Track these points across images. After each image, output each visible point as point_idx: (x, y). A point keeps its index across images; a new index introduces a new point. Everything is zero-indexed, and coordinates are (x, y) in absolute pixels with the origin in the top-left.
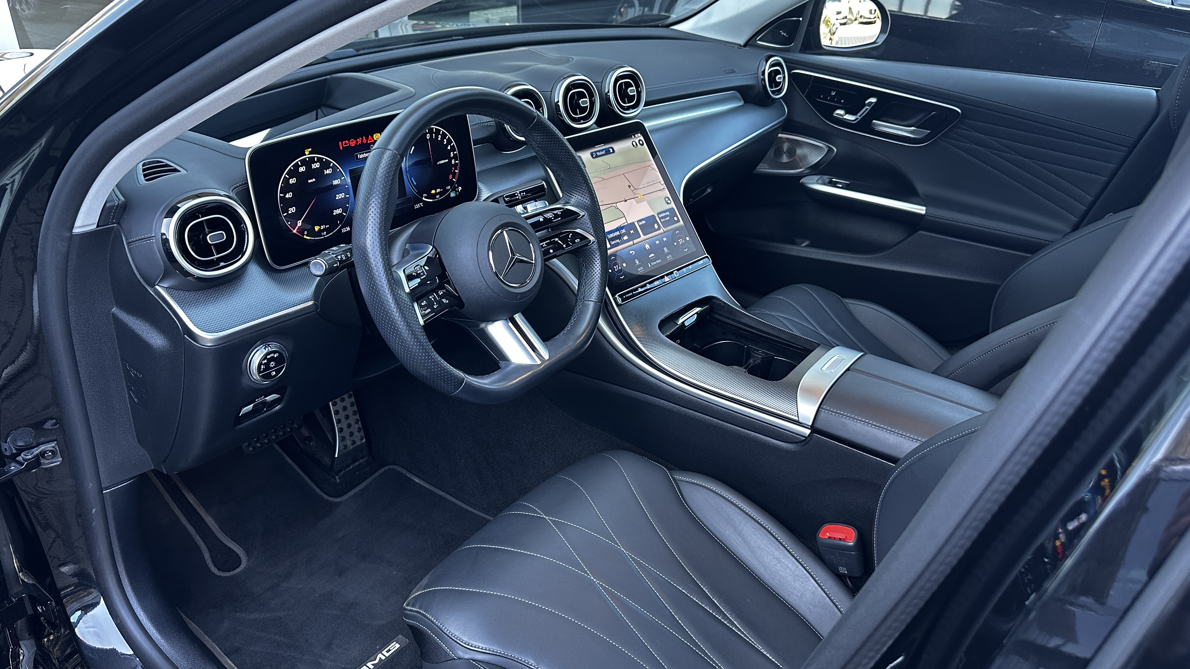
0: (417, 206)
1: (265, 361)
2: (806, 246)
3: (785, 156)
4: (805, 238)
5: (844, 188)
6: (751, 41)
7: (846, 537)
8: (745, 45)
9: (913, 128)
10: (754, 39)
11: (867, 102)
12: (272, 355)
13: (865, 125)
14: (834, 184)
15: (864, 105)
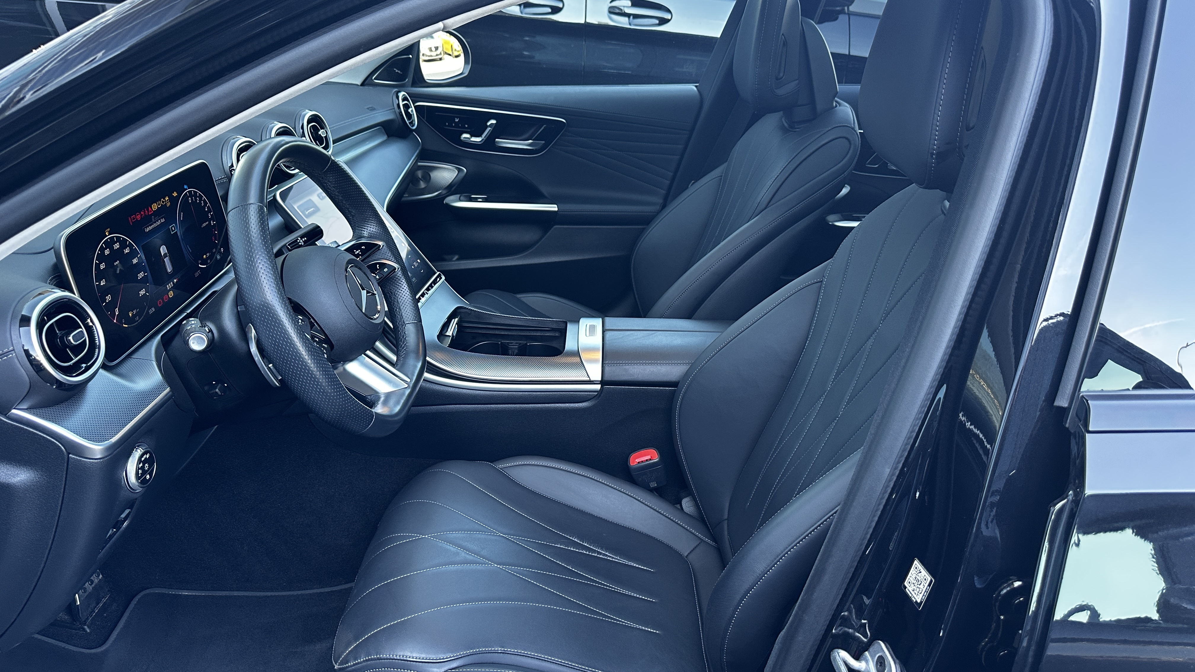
0: (197, 275)
1: (141, 465)
2: (457, 260)
3: (422, 183)
4: (455, 253)
5: (486, 200)
6: (367, 81)
7: (651, 457)
8: (363, 84)
9: (530, 141)
10: (369, 78)
11: (489, 124)
12: (145, 457)
13: (490, 143)
14: (475, 200)
15: (487, 127)
